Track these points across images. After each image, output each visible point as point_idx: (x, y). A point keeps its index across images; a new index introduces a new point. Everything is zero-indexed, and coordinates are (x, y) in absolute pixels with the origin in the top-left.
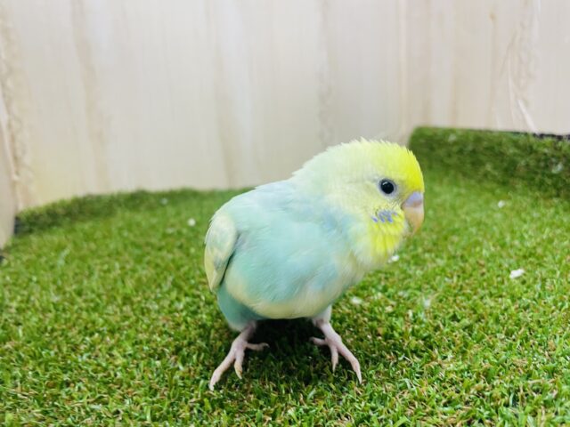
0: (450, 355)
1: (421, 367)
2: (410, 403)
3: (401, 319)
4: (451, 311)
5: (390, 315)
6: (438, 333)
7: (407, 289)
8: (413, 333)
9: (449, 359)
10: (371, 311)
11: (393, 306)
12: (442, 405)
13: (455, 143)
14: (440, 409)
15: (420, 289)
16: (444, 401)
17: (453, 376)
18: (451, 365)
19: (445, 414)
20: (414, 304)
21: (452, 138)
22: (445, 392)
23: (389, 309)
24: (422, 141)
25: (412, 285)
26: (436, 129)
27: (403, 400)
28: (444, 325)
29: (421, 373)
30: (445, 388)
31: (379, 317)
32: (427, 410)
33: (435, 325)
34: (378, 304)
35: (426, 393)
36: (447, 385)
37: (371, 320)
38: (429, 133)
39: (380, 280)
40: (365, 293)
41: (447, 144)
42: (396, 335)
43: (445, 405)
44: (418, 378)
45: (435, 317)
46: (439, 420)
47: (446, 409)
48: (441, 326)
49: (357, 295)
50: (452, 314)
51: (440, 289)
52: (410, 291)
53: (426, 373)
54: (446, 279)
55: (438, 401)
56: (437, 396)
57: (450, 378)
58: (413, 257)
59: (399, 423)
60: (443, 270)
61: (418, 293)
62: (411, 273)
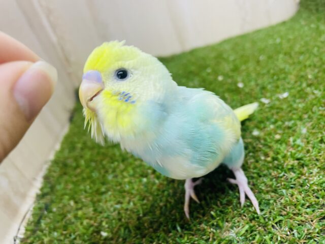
0: (315, 170)
1: (295, 180)
2: (284, 206)
3: (284, 145)
4: (320, 135)
5: (277, 141)
6: (309, 154)
7: (290, 120)
8: (292, 156)
9: (314, 174)
10: (265, 140)
11: (280, 134)
12: (305, 207)
14: (303, 210)
15: (301, 119)
16: (308, 204)
17: (315, 188)
18: (315, 178)
19: (307, 213)
20: (294, 131)
22: (307, 198)
23: (278, 137)
25: (294, 117)
27: (281, 204)
28: (313, 148)
29: (295, 184)
30: (309, 196)
31: (270, 144)
32: (295, 212)
33: (307, 148)
34: (270, 134)
35: (295, 200)
36: (310, 194)
37: (265, 145)
39: (273, 115)
40: (262, 126)
42: (280, 157)
43: (308, 207)
44: (292, 188)
45: (308, 143)
46: (303, 219)
47: (308, 210)
48: (311, 149)
49: (258, 127)
50: (320, 139)
51: (315, 117)
52: (293, 122)
53: (297, 184)
54: (320, 108)
55: (303, 205)
56: (303, 202)
57: (313, 189)
58: (299, 91)
59: (277, 220)
60: (319, 101)
61: (298, 123)
62: (295, 106)
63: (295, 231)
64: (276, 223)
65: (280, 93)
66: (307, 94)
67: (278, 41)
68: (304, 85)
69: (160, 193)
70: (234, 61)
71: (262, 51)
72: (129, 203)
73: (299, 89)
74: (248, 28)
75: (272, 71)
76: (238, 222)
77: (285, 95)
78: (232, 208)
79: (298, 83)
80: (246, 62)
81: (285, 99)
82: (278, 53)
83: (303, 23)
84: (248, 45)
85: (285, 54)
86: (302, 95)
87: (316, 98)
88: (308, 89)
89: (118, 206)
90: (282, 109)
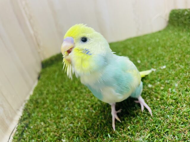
0: (185, 105)
1: (174, 110)
2: (169, 124)
3: (166, 92)
4: (185, 87)
5: (162, 90)
6: (180, 97)
7: (168, 79)
8: (171, 97)
9: (184, 107)
10: (155, 89)
11: (163, 87)
12: (181, 124)
13: (187, 15)
14: (180, 126)
15: (174, 79)
16: (182, 123)
17: (185, 114)
18: (185, 109)
19: (182, 127)
20: (171, 85)
21: (186, 13)
22: (182, 119)
23: (162, 88)
24: (174, 15)
25: (171, 78)
26: (179, 10)
27: (167, 123)
28: (183, 93)
29: (174, 113)
30: (182, 118)
31: (158, 92)
32: (175, 126)
33: (179, 94)
34: (158, 87)
35: (175, 120)
36: (183, 117)
37: (156, 92)
38: (177, 12)
39: (158, 77)
40: (153, 82)
41: (184, 16)
42: (164, 98)
44: (172, 114)
45: (179, 91)
46: (180, 130)
47: (182, 126)
48: (181, 94)
49: (151, 83)
50: (185, 89)
51: (181, 78)
52: (170, 80)
53: (175, 112)
54: (184, 74)
55: (179, 123)
56: (179, 121)
57: (184, 114)
58: (171, 66)
59: (165, 131)
60: (183, 70)
61: (173, 81)
62: (170, 72)
63: (176, 137)
64: (165, 133)
65: (161, 66)
66: (176, 67)
67: (157, 40)
68: (174, 62)
69: (96, 117)
70: (134, 49)
71: (149, 45)
72: (78, 123)
73: (171, 64)
74: (140, 34)
75: (156, 55)
76: (144, 132)
77: (164, 67)
78: (140, 125)
79: (171, 61)
80: (141, 50)
81: (164, 69)
82: (158, 46)
83: (170, 32)
84: (141, 42)
85: (162, 47)
86: (173, 67)
87: (181, 69)
88: (177, 65)
89: (71, 125)
90: (163, 74)
